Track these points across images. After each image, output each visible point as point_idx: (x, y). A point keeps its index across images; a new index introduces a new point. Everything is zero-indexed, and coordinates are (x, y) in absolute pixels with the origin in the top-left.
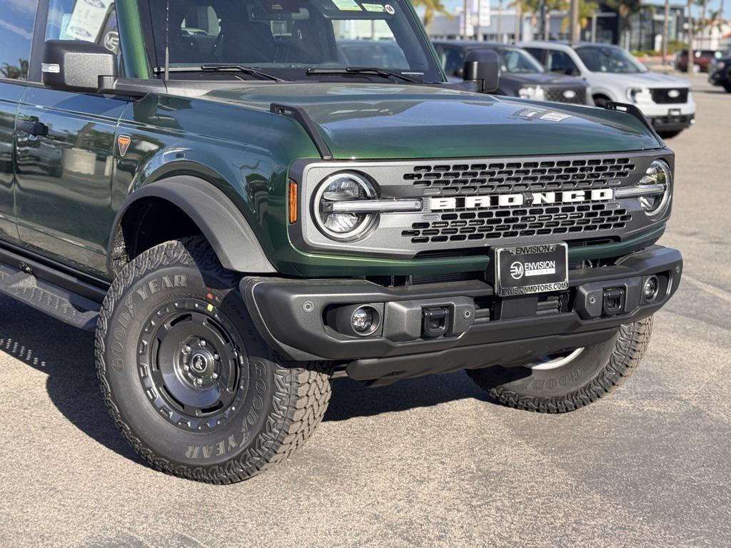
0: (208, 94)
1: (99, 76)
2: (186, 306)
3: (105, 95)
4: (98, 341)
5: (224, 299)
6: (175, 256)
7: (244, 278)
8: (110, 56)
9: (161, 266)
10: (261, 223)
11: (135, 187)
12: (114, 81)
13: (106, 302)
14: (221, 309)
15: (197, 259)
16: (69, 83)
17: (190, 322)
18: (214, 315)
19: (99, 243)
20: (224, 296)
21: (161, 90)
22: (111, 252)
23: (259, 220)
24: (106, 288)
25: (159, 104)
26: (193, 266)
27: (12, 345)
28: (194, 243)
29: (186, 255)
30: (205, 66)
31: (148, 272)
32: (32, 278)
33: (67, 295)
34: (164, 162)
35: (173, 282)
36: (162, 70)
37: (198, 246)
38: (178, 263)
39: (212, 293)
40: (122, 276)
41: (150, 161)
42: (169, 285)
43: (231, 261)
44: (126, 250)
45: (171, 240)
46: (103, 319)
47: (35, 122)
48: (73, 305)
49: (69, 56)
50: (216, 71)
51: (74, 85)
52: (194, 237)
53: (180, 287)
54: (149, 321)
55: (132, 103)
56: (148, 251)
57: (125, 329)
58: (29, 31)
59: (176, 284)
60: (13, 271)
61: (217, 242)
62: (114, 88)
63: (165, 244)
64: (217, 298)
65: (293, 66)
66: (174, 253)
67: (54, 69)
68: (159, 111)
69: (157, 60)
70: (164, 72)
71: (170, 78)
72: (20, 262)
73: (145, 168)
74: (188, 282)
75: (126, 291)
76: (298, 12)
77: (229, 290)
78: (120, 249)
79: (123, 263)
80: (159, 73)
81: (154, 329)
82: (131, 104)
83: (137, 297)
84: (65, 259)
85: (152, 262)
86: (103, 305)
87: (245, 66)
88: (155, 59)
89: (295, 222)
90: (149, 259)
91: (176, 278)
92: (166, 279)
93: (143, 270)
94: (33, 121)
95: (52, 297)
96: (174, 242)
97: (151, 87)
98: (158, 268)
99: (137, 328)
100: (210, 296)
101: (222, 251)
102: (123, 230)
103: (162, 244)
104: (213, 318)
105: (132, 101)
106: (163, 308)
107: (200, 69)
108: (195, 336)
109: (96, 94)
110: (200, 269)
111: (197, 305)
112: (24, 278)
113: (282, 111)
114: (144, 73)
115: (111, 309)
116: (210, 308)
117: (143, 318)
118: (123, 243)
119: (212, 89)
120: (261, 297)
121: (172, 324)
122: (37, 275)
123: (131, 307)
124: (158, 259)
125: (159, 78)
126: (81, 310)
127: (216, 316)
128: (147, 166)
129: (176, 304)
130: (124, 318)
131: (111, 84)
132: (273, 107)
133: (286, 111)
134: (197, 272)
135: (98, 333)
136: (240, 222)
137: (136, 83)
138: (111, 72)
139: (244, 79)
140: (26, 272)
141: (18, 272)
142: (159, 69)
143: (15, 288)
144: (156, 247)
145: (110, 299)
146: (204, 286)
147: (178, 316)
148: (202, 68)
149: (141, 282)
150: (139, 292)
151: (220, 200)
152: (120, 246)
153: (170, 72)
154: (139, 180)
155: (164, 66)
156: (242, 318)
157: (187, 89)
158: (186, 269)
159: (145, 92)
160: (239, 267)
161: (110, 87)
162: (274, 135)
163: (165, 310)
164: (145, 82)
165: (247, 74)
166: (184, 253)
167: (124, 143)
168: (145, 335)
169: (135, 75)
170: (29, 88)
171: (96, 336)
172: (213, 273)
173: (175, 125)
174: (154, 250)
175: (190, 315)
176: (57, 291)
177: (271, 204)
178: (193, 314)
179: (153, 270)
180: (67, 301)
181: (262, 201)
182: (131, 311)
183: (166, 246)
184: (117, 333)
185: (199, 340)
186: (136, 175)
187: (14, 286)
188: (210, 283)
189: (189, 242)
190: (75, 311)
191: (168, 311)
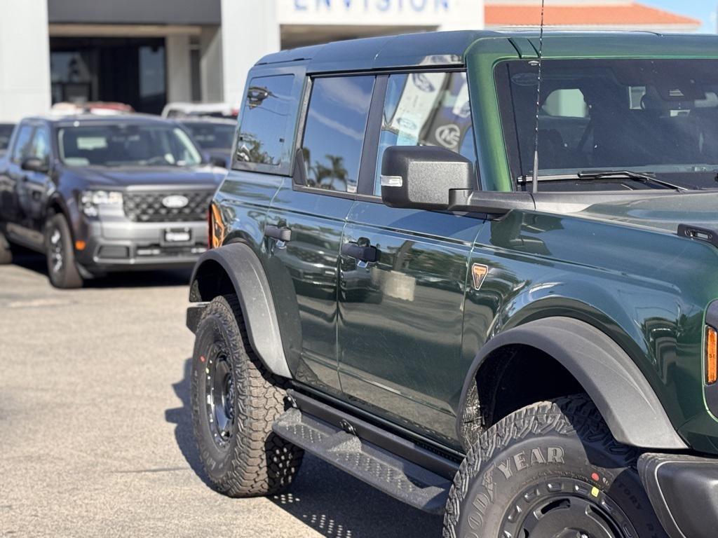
0: (587, 210)
1: (451, 190)
2: (563, 488)
3: (454, 212)
4: (446, 528)
5: (615, 481)
6: (549, 422)
7: (643, 455)
8: (464, 165)
9: (531, 435)
10: (665, 381)
11: (495, 330)
12: (469, 195)
13: (457, 479)
14: (610, 494)
15: (578, 427)
16: (412, 199)
17: (568, 509)
18: (600, 502)
19: (444, 400)
20: (614, 477)
21: (528, 206)
22: (462, 413)
23: (662, 377)
24: (458, 460)
25: (523, 224)
26: (572, 437)
27: (327, 523)
28: (573, 405)
29: (563, 421)
30: (583, 173)
31: (513, 442)
32: (356, 439)
33: (401, 464)
34: (531, 300)
35: (545, 455)
36: (529, 179)
37: (578, 409)
38: (553, 432)
39: (598, 474)
40: (479, 445)
41: (514, 300)
42: (540, 460)
43: (626, 432)
44: (481, 411)
45: (543, 400)
46: (454, 500)
47: (364, 245)
48: (408, 477)
49: (414, 165)
50: (596, 178)
51: (419, 201)
52: (574, 397)
53: (555, 463)
54: (514, 505)
55: (490, 222)
56: (513, 414)
57: (483, 515)
58: (359, 131)
59: (550, 460)
60: (331, 430)
61: (607, 407)
62: (468, 203)
63: (535, 405)
64: (604, 479)
65: (696, 169)
66: (547, 418)
67: (396, 182)
68: (523, 233)
69: (521, 167)
70: (531, 182)
71: (539, 189)
72: (341, 419)
73: (507, 309)
74: (565, 457)
75: (484, 465)
76: (704, 98)
77: (621, 470)
78: (473, 409)
79: (477, 426)
80: (523, 184)
81: (520, 516)
82: (488, 224)
83: (498, 474)
84: (398, 417)
85: (519, 429)
86: (453, 483)
87: (635, 171)
88: (520, 165)
89: (714, 382)
90: (515, 425)
91: (550, 450)
92: (536, 452)
93: (507, 439)
94: (362, 243)
95: (381, 465)
96: (548, 404)
97: (514, 202)
98: (526, 438)
99: (498, 514)
100: (595, 476)
101: (614, 418)
102: (478, 385)
103: (530, 406)
104: (598, 506)
105: (490, 220)
106: (531, 490)
107: (576, 177)
108: (572, 528)
109: (446, 211)
110: (582, 440)
111: (577, 488)
112: (346, 440)
113: (695, 234)
114: (506, 185)
115: (465, 489)
116: (595, 492)
117: (505, 501)
118: (477, 401)
119: (593, 203)
120: (668, 481)
121: (544, 511)
122: (362, 437)
123: (491, 487)
124: (526, 426)
125: (524, 190)
126: (421, 485)
127: (603, 503)
128: (510, 305)
129: (550, 486)
130: (481, 502)
131: (464, 199)
132: (682, 229)
133: (699, 235)
134: (577, 445)
135: (448, 519)
136: (637, 380)
137: (496, 197)
138: (465, 184)
139: (634, 189)
140: (348, 432)
141: (337, 432)
142: (524, 178)
143: (335, 453)
144: (523, 409)
145: (463, 476)
146: (587, 462)
147: (551, 501)
148: (579, 175)
149: (503, 454)
150: (502, 467)
151: (610, 351)
152: (474, 405)
153: (539, 182)
154: (501, 320)
155: (532, 175)
156: (639, 507)
157: (560, 204)
158: (562, 439)
159: (508, 208)
160: (637, 440)
161: (463, 203)
162: (684, 266)
163: (535, 492)
164: (508, 196)
165: (637, 182)
166: (560, 418)
167: (479, 273)
168: (508, 524)
169: (494, 187)
170: (358, 203)
171: (445, 522)
172: (599, 446)
173: (543, 250)
174: (520, 413)
175: (568, 500)
176: (389, 458)
177: (679, 354)
178: (571, 498)
179: (520, 440)
180: (401, 471)
181: (665, 350)
182: (491, 493)
183: (536, 409)
184: (473, 520)
185: (578, 533)
186: (497, 315)
187: (335, 450)
188: (596, 459)
189: (567, 404)
190: (411, 485)
191: (538, 493)
